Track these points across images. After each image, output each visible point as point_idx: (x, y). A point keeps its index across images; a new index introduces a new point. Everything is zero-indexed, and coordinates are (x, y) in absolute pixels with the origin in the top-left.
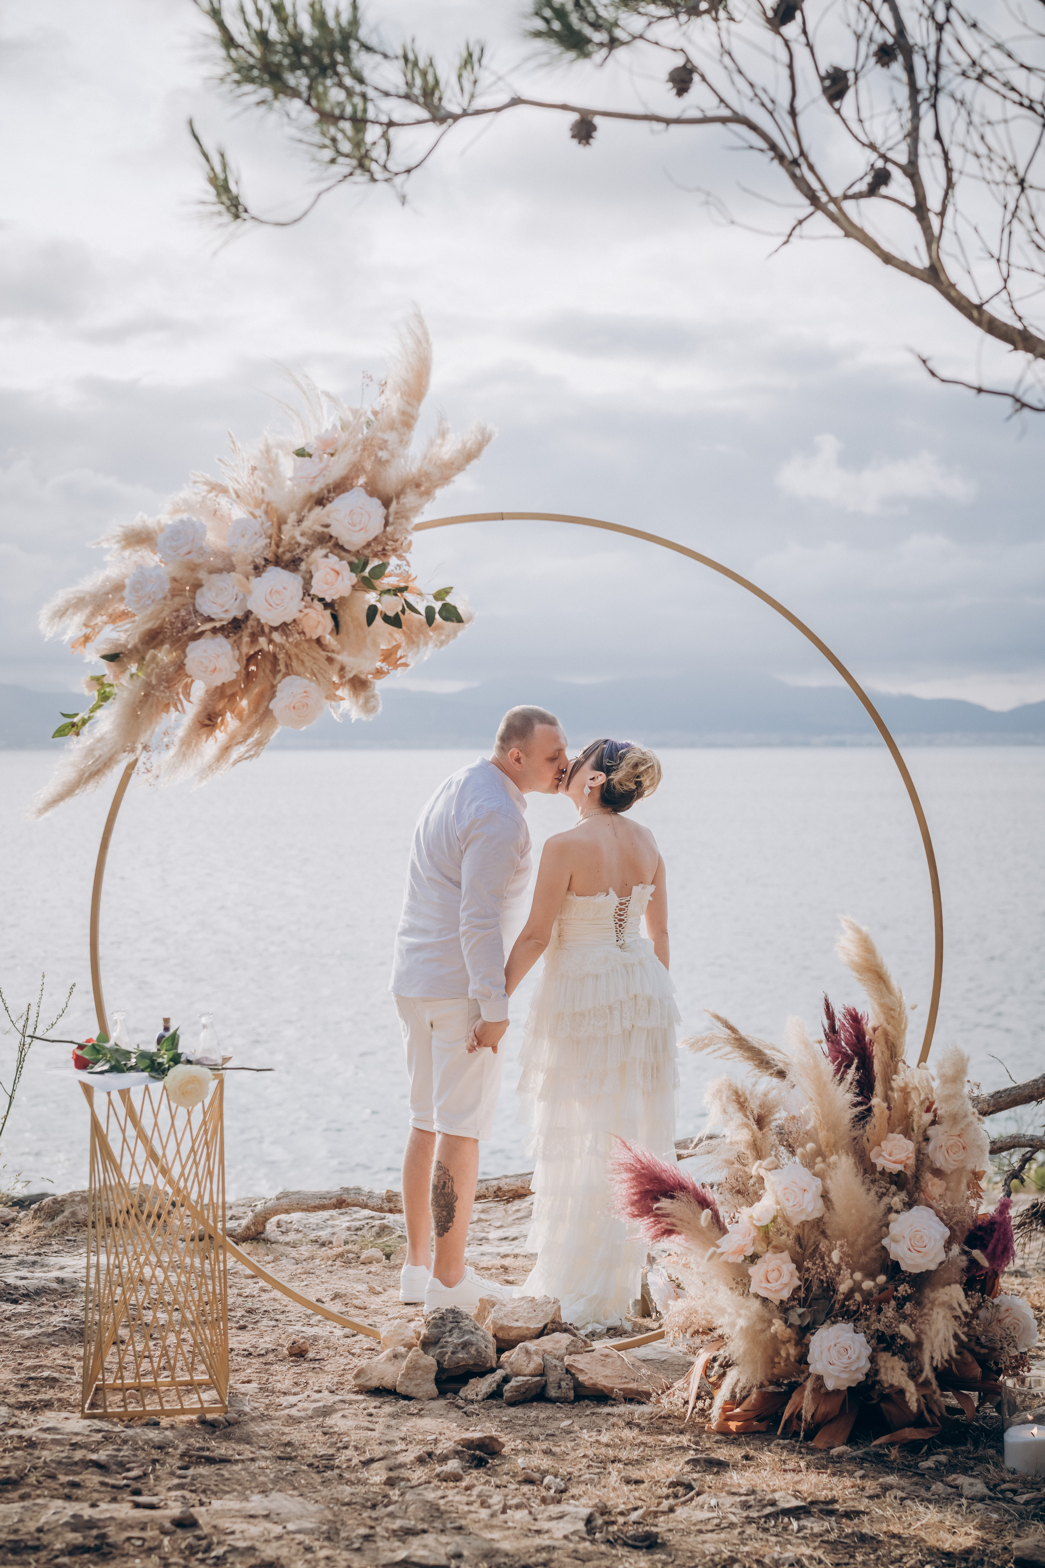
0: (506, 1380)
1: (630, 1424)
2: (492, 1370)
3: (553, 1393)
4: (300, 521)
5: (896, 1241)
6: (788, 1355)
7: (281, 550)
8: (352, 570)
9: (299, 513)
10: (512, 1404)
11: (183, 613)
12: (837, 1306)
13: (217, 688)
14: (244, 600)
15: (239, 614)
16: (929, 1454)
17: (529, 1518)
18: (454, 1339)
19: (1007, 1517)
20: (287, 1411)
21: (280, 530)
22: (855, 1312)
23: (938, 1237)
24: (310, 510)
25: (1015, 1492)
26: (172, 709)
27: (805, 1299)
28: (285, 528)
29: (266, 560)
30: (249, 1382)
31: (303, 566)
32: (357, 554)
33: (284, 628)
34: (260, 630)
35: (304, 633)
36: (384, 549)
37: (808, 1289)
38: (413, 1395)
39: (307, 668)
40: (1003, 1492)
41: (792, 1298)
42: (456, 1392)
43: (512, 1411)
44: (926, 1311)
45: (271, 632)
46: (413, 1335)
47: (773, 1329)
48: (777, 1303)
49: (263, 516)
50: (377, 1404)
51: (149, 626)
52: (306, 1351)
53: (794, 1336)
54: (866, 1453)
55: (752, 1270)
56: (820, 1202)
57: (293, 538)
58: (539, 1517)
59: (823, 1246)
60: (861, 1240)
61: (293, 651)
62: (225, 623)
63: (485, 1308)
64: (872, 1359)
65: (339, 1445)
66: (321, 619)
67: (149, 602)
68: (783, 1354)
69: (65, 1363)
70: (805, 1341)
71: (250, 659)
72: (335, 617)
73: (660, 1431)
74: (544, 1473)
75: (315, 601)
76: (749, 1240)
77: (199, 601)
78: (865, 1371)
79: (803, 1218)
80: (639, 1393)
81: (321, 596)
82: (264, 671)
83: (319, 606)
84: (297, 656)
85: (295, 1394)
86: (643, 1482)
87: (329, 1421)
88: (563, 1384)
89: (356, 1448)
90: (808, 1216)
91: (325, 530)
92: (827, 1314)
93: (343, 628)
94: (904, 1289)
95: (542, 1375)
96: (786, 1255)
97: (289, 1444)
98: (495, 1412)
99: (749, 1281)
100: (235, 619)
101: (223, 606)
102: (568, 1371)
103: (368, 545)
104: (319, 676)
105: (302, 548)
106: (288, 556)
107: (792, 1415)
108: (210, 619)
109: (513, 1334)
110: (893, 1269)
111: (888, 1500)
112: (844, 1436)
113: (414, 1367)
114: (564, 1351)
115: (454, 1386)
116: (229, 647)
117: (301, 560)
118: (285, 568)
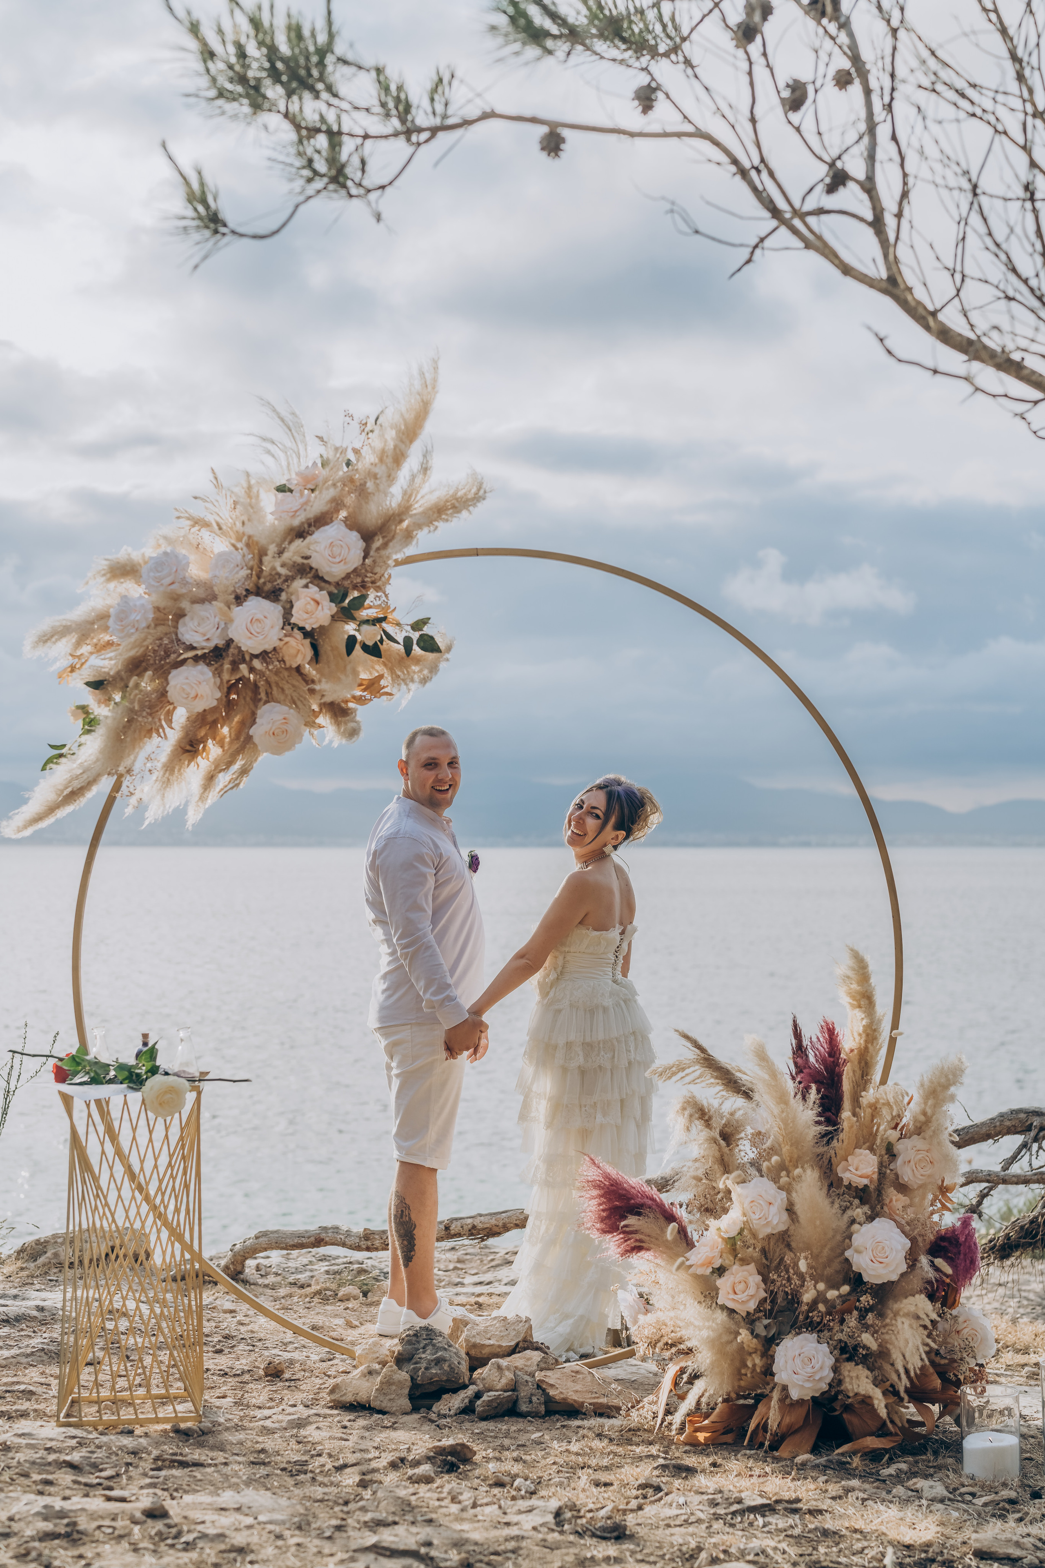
0: (478, 1395)
1: (600, 1436)
2: (465, 1387)
3: (524, 1407)
4: (280, 553)
5: (858, 1252)
6: (754, 1365)
7: (262, 581)
8: (332, 601)
9: (280, 545)
10: (484, 1418)
11: (166, 641)
12: (801, 1317)
13: (199, 714)
14: (226, 628)
15: (221, 643)
16: (891, 1461)
17: (499, 1512)
18: (428, 1355)
19: (966, 1517)
20: (261, 1423)
21: (261, 562)
22: (819, 1323)
23: (900, 1247)
24: (290, 542)
25: (973, 1495)
26: (154, 735)
27: (771, 1311)
28: (266, 559)
29: (247, 590)
30: (224, 1397)
31: (283, 596)
32: (337, 584)
33: (264, 656)
34: (241, 657)
35: (283, 661)
36: (363, 582)
37: (773, 1302)
38: (387, 1409)
39: (286, 696)
40: (961, 1495)
41: (758, 1310)
42: (429, 1408)
43: (483, 1425)
44: (888, 1321)
45: (251, 660)
46: (388, 1353)
47: (739, 1339)
48: (744, 1314)
49: (245, 549)
50: (352, 1417)
51: (132, 653)
52: (282, 1372)
53: (760, 1347)
54: (829, 1461)
55: (720, 1282)
56: (785, 1216)
57: (274, 568)
58: (508, 1511)
59: (788, 1259)
60: (826, 1252)
61: (273, 678)
62: (206, 651)
63: (458, 1328)
64: (835, 1369)
65: (313, 1452)
66: (301, 647)
67: (133, 631)
68: (750, 1364)
69: (43, 1380)
70: (770, 1353)
71: (231, 688)
72: (315, 647)
73: (629, 1442)
74: (514, 1477)
75: (296, 630)
76: (716, 1253)
77: (182, 629)
78: (828, 1380)
79: (768, 1231)
80: (609, 1407)
81: (301, 625)
82: (245, 698)
83: (298, 635)
84: (277, 684)
85: (269, 1408)
86: (612, 1484)
87: (303, 1432)
88: (534, 1399)
89: (330, 1455)
90: (773, 1228)
91: (305, 561)
92: (792, 1327)
93: (323, 657)
94: (866, 1300)
95: (513, 1390)
96: (752, 1267)
97: (263, 1451)
98: (467, 1425)
99: (717, 1294)
100: (216, 648)
101: (205, 635)
102: (539, 1387)
103: (348, 576)
104: (299, 703)
105: (283, 578)
106: (268, 587)
107: (758, 1426)
108: (192, 648)
109: (486, 1351)
110: (857, 1281)
111: (850, 1500)
112: (809, 1446)
113: (388, 1382)
114: (535, 1368)
115: (427, 1402)
116: (211, 674)
117: (281, 590)
118: (265, 598)
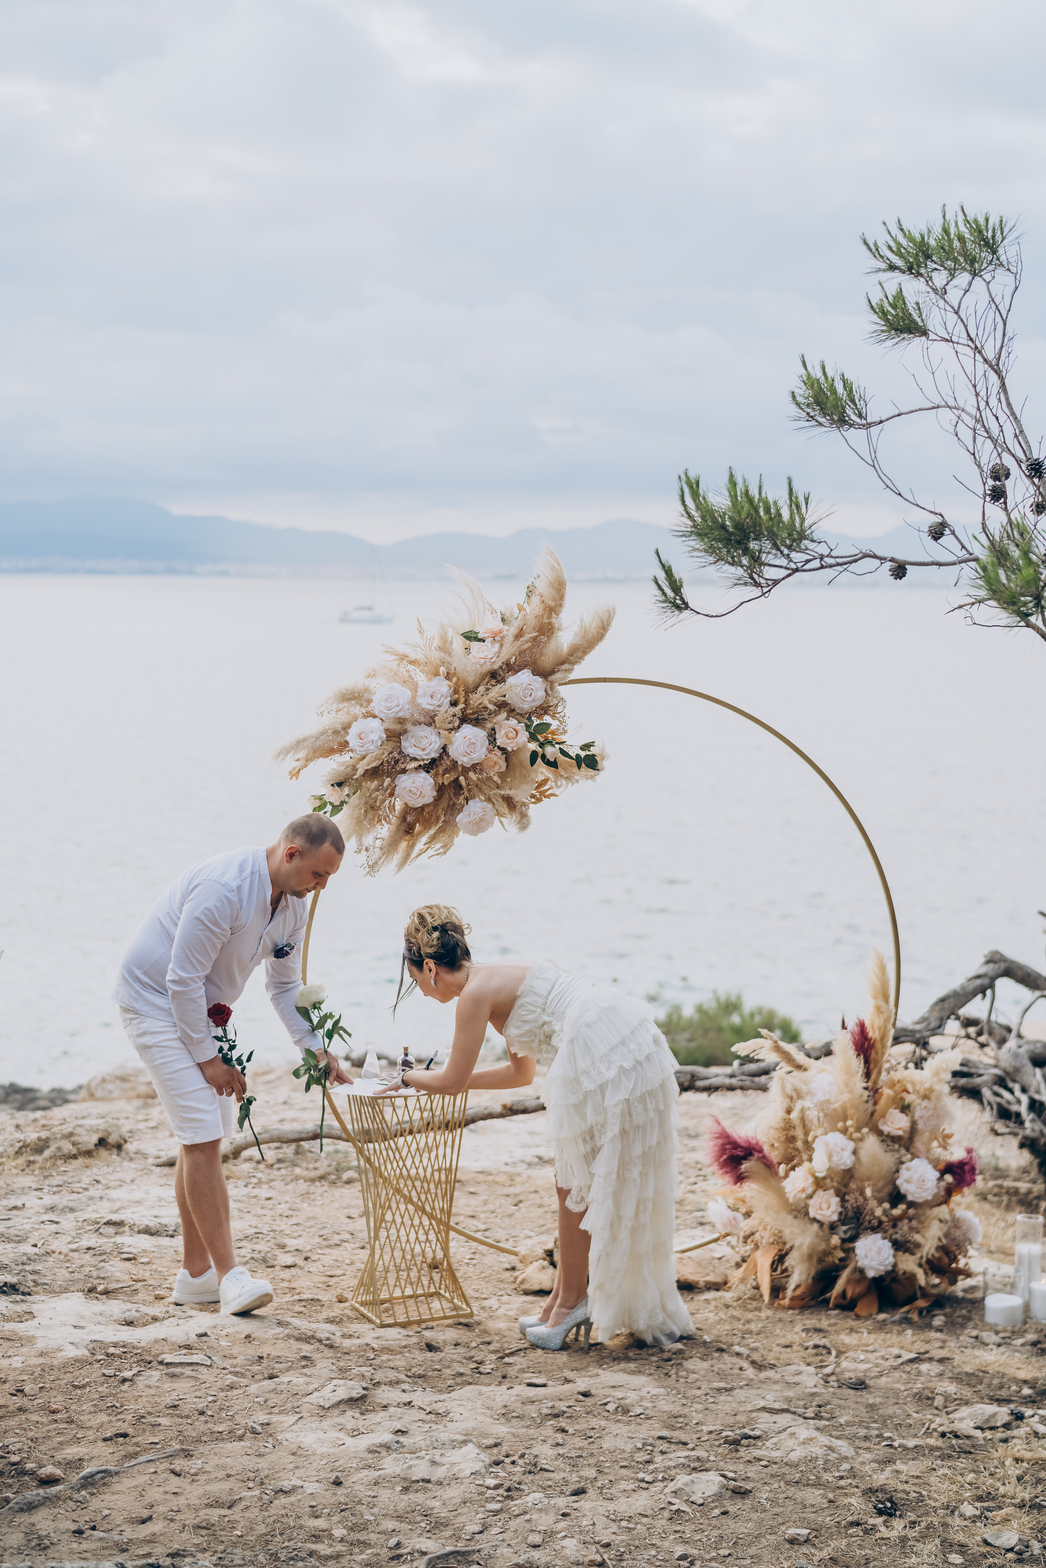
4: (485, 692)
5: (907, 1181)
11: (394, 755)
12: (866, 1223)
13: (413, 808)
14: (445, 747)
15: (438, 756)
22: (883, 1228)
23: (933, 1178)
27: (847, 1220)
29: (459, 719)
31: (489, 725)
33: (474, 767)
34: (455, 767)
37: (847, 1214)
39: (485, 797)
41: (838, 1220)
44: (926, 1224)
45: (463, 769)
48: (829, 1224)
51: (374, 765)
53: (842, 1243)
54: (901, 1319)
55: (810, 1204)
56: (853, 1158)
59: (853, 1185)
60: (883, 1182)
62: (427, 762)
64: (894, 1256)
66: (498, 761)
70: (850, 1248)
72: (507, 760)
75: (496, 749)
77: (405, 746)
78: (889, 1265)
79: (842, 1168)
81: (500, 746)
83: (499, 753)
90: (845, 1166)
91: (505, 700)
92: (862, 1230)
94: (913, 1211)
96: (832, 1192)
99: (809, 1211)
100: (435, 760)
101: (424, 750)
104: (490, 800)
105: (489, 712)
106: (476, 717)
107: (838, 1294)
108: (415, 759)
110: (907, 1201)
116: (428, 780)
117: (486, 719)
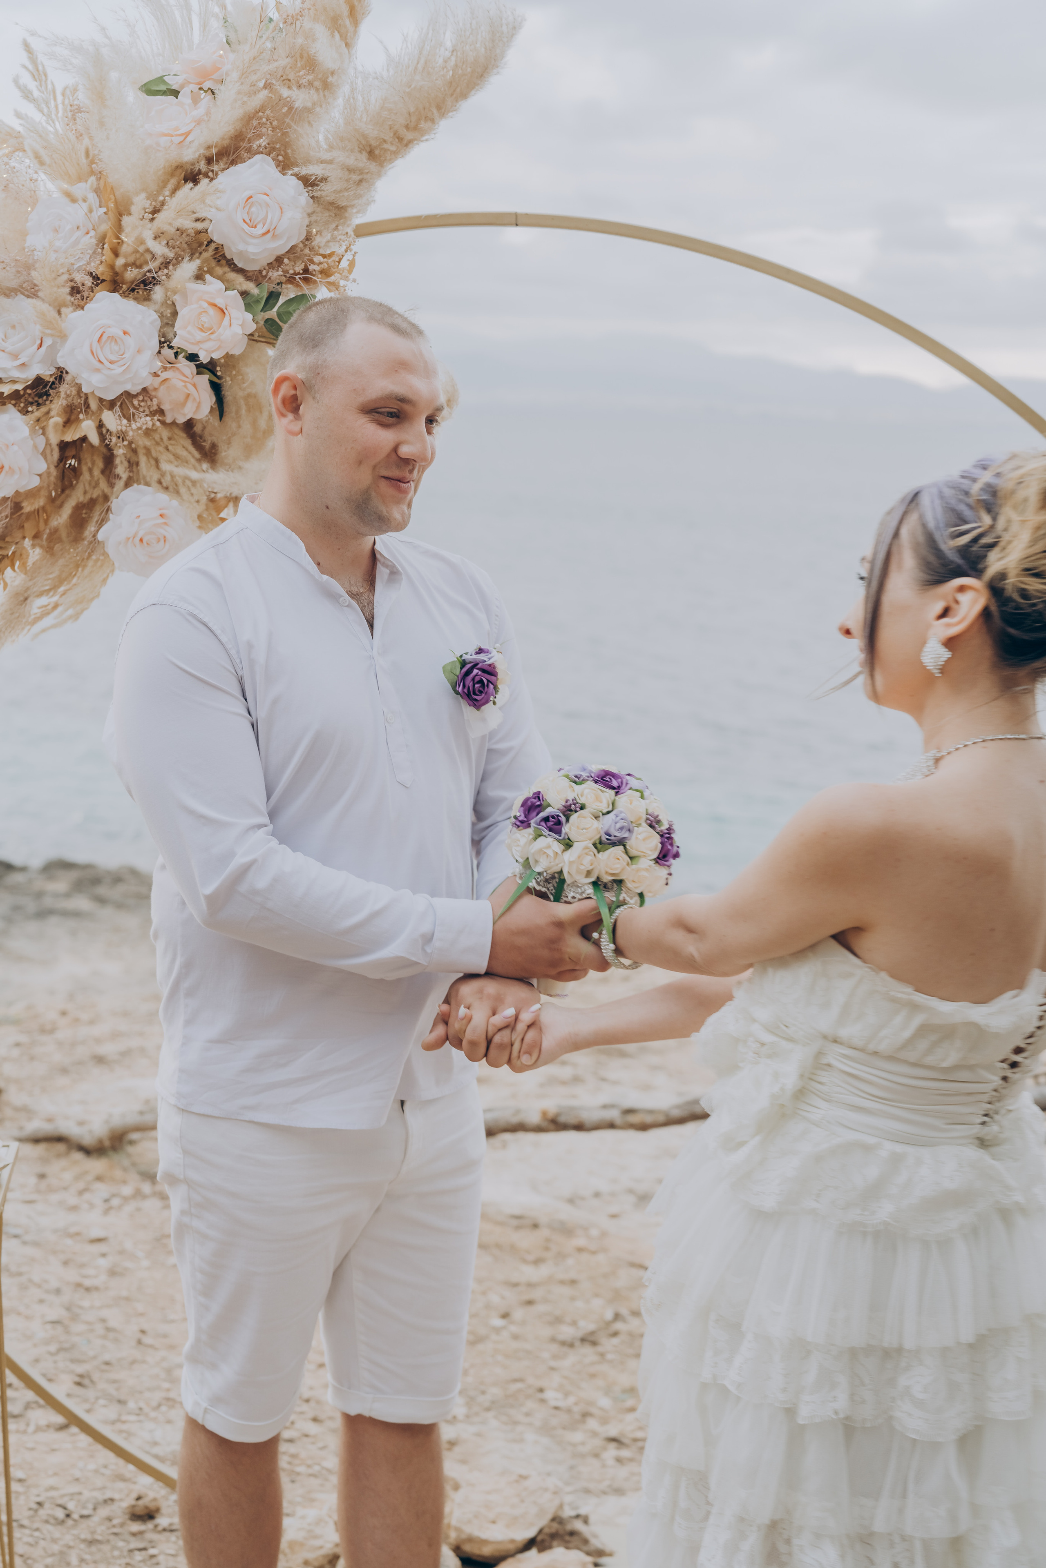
7: (120, 262)
8: (248, 307)
9: (151, 196)
15: (47, 372)
21: (119, 227)
24: (174, 192)
28: (126, 220)
29: (96, 278)
31: (159, 294)
32: (256, 278)
33: (124, 402)
35: (161, 412)
36: (306, 270)
45: (100, 410)
49: (92, 198)
57: (142, 240)
61: (143, 442)
62: (19, 387)
66: (192, 389)
71: (66, 450)
72: (216, 388)
75: (182, 359)
81: (191, 350)
82: (90, 470)
83: (187, 367)
84: (148, 452)
93: (230, 408)
101: (16, 356)
103: (279, 260)
106: (131, 274)
116: (26, 431)
117: (154, 281)
118: (124, 295)
